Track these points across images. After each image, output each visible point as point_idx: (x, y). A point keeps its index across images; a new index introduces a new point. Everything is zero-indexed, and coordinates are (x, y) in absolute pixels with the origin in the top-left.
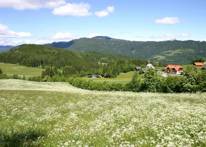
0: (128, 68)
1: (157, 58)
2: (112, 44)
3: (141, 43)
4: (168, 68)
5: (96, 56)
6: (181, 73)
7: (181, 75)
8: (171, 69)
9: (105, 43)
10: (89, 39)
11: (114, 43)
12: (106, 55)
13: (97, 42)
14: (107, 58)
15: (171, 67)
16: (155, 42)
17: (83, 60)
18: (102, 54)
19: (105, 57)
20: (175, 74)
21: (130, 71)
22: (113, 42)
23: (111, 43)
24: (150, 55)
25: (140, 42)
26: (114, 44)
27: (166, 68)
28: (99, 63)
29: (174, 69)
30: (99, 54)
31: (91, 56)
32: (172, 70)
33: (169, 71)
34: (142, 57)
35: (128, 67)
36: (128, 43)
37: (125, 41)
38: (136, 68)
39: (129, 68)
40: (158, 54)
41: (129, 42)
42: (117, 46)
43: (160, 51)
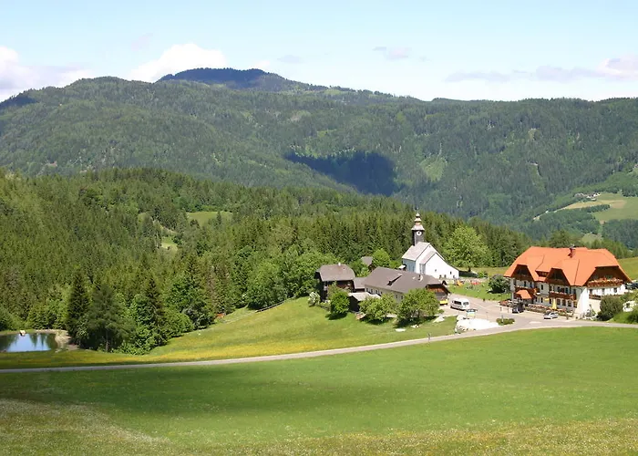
0: (277, 279)
1: (588, 210)
2: (295, 119)
3: (485, 114)
4: (522, 272)
5: (148, 200)
6: (605, 302)
7: (602, 317)
8: (540, 274)
9: (246, 114)
10: (137, 87)
11: (305, 113)
12: (223, 195)
13: (188, 107)
14: (227, 216)
15: (537, 259)
16: (578, 104)
17: (41, 226)
18: (197, 186)
19: (217, 205)
20: (565, 313)
21: (291, 295)
22: (296, 106)
23: (283, 118)
24: (542, 190)
25: (476, 106)
26: (304, 119)
27: (510, 271)
28: (165, 246)
29: (556, 276)
30: (178, 184)
31: (117, 199)
32: (546, 287)
33: (525, 295)
34: (487, 205)
35: (278, 269)
36: (400, 116)
37: (383, 99)
38: (317, 275)
39: (281, 274)
40: (596, 181)
41: (407, 104)
42: (321, 134)
43: (608, 166)
